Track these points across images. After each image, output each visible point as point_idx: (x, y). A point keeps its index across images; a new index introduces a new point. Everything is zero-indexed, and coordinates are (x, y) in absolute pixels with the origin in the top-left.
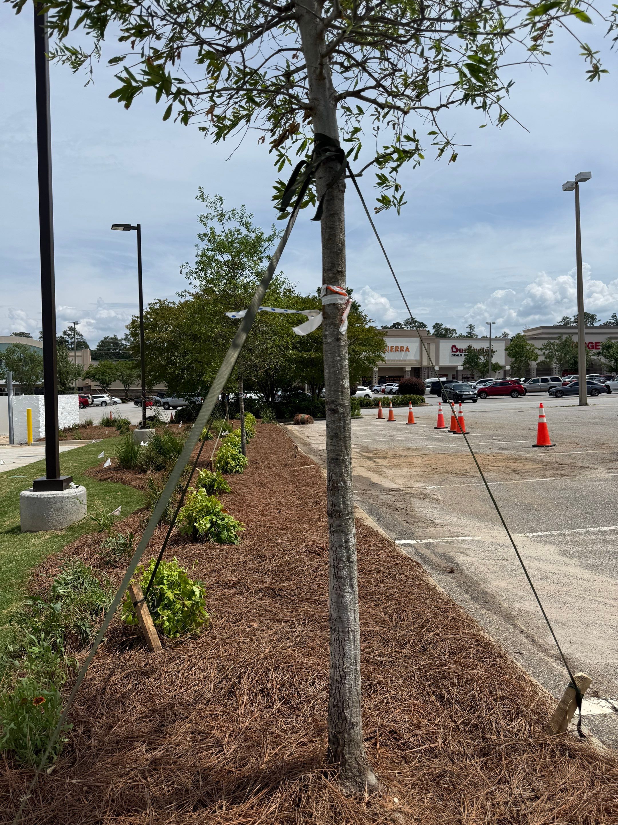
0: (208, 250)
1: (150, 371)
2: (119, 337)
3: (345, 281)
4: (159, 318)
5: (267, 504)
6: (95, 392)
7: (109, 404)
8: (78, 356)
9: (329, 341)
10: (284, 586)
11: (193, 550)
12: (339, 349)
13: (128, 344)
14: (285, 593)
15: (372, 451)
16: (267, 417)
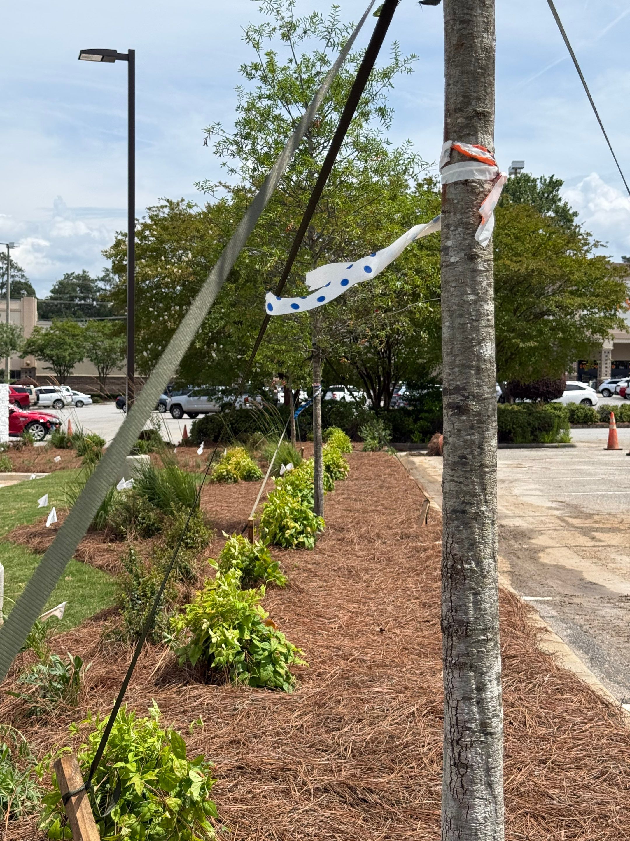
0: (260, 98)
1: (146, 342)
2: (92, 276)
3: (492, 135)
4: (167, 237)
5: (357, 614)
6: (43, 380)
7: (69, 404)
8: (13, 311)
9: (452, 260)
10: (377, 784)
11: (199, 696)
12: (473, 279)
13: (108, 288)
14: (375, 796)
15: (589, 516)
16: (374, 438)
